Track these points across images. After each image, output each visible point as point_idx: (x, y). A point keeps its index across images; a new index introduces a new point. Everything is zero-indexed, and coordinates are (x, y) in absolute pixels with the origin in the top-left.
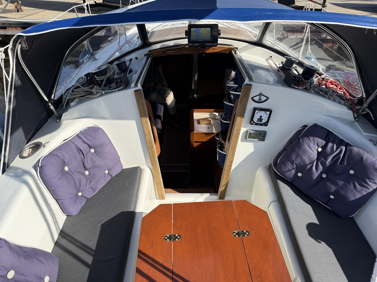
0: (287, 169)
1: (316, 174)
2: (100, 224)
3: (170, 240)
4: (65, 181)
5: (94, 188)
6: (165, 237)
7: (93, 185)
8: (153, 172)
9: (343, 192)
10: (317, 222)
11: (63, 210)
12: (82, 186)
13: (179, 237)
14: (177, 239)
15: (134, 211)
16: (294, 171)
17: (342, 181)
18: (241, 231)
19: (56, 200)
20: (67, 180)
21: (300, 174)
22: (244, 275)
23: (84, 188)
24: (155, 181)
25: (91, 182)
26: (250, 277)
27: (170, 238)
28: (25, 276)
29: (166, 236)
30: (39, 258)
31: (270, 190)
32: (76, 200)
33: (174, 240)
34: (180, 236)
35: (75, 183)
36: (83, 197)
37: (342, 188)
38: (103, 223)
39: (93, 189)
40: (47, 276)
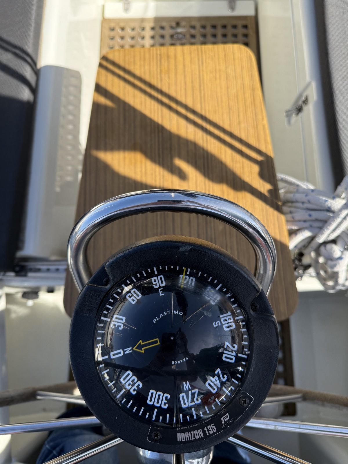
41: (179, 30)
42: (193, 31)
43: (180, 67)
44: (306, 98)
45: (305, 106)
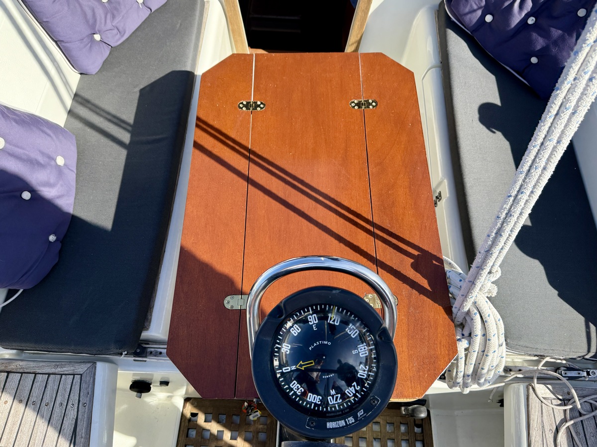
0: (467, 10)
1: (517, 17)
2: (137, 90)
3: (247, 109)
4: (66, 8)
5: (121, 29)
6: (240, 104)
7: (118, 23)
8: (225, 7)
9: (554, 50)
10: (498, 102)
11: (71, 62)
12: (98, 23)
13: (262, 106)
14: (260, 109)
15: (192, 71)
16: (479, 13)
17: (559, 29)
18: (365, 101)
19: (56, 42)
20: (68, 5)
21: (489, 18)
22: (357, 161)
23: (103, 25)
24: (230, 27)
25: (114, 17)
26: (367, 164)
27: (247, 106)
28: (21, 148)
29: (242, 103)
30: (41, 127)
31: (432, 55)
32: (91, 45)
33: (253, 109)
34: (264, 105)
35: (85, 14)
36: (104, 44)
37: (555, 43)
38: (142, 87)
39: (120, 31)
40: (60, 156)
44: (440, 194)
45: (439, 201)
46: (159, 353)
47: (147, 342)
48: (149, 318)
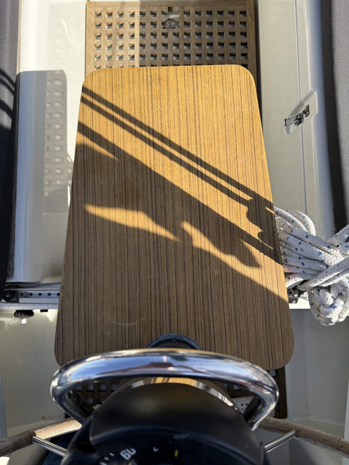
41: (172, 16)
42: (186, 18)
43: (173, 91)
44: (308, 108)
45: (306, 116)
46: (29, 294)
47: (18, 285)
48: (11, 266)
